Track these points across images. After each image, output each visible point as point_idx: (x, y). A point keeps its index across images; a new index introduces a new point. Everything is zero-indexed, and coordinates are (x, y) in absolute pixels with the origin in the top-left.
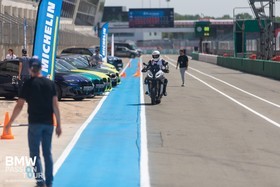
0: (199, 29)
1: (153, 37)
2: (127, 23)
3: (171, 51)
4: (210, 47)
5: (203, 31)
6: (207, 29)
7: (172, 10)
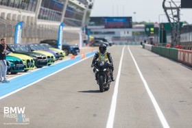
0: (148, 29)
1: (126, 35)
2: (104, 27)
3: (134, 43)
4: (154, 40)
5: (150, 31)
6: (152, 29)
7: (131, 18)
